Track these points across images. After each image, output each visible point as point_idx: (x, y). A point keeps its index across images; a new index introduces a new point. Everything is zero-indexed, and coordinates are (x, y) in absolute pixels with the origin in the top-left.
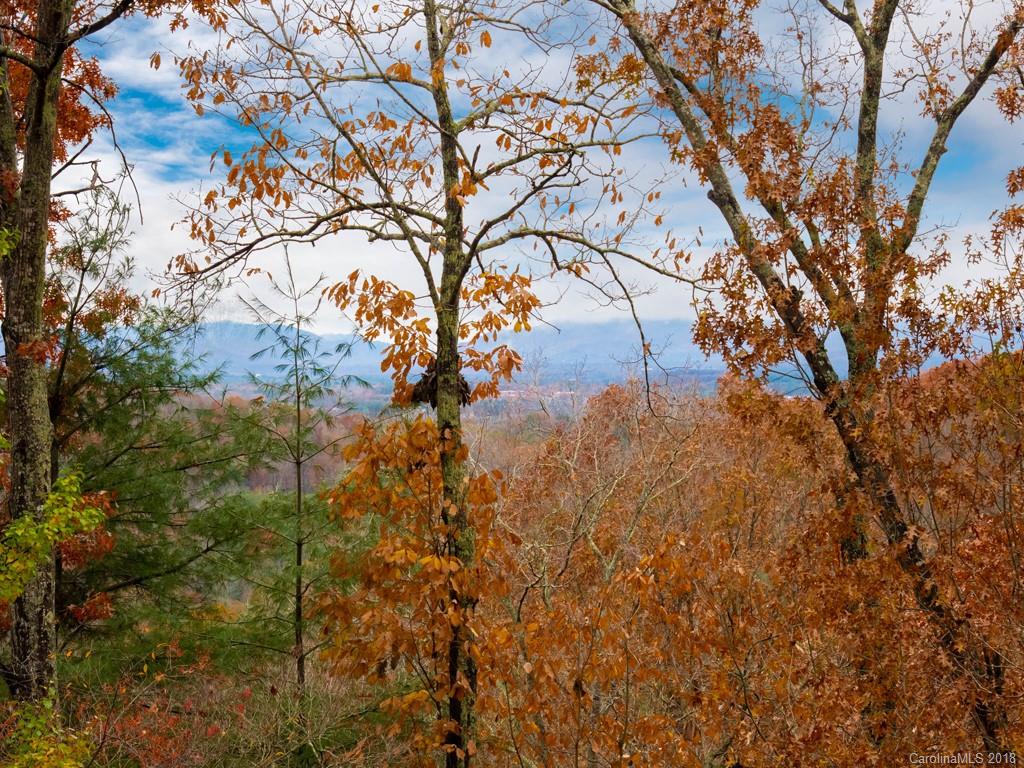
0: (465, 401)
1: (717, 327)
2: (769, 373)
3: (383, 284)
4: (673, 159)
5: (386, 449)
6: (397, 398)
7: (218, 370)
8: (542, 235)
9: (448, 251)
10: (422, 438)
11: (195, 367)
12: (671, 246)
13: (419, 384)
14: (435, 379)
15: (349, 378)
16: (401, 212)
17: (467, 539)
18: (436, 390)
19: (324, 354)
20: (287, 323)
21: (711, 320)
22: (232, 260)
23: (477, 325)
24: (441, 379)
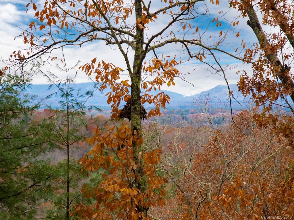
0: (144, 117)
1: (248, 84)
2: (272, 105)
3: (108, 64)
4: (231, 6)
5: (107, 139)
6: (113, 116)
7: (39, 103)
8: (183, 42)
9: (137, 49)
10: (124, 134)
11: (29, 102)
12: (244, 47)
13: (123, 110)
14: (130, 107)
15: (92, 107)
16: (115, 32)
17: (144, 180)
18: (130, 112)
19: (81, 96)
20: (63, 82)
21: (245, 80)
22: (41, 53)
23: (151, 83)
24: (132, 107)
